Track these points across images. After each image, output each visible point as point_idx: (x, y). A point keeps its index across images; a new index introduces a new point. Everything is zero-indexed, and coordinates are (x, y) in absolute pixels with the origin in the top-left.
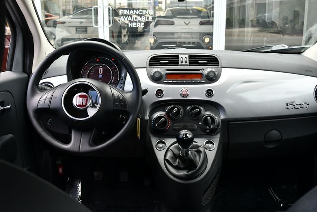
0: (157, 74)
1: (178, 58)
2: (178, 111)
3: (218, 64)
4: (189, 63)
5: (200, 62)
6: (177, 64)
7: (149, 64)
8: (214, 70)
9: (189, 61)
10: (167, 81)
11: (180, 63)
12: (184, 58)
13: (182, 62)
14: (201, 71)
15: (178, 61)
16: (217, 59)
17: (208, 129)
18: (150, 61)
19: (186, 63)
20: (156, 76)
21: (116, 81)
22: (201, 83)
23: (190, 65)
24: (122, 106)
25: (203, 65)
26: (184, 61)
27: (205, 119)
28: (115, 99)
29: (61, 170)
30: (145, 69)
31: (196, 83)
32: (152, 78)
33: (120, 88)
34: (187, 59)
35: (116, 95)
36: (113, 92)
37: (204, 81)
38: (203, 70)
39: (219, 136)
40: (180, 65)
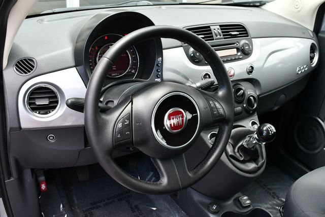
0: (198, 54)
1: (210, 30)
3: (247, 33)
4: (224, 35)
6: (212, 38)
8: (247, 42)
9: (223, 32)
11: (215, 37)
12: (216, 29)
13: (216, 35)
14: (235, 45)
15: (211, 33)
16: (244, 28)
17: (251, 110)
19: (220, 35)
20: (197, 57)
21: (135, 64)
22: (239, 59)
23: (225, 38)
24: (221, 115)
25: (235, 36)
26: (218, 34)
27: (249, 99)
28: (212, 108)
29: (43, 187)
30: (182, 48)
31: (236, 60)
32: (193, 60)
33: (158, 78)
34: (220, 31)
35: (211, 102)
36: (206, 99)
37: (241, 57)
38: (237, 43)
39: (256, 114)
40: (216, 39)
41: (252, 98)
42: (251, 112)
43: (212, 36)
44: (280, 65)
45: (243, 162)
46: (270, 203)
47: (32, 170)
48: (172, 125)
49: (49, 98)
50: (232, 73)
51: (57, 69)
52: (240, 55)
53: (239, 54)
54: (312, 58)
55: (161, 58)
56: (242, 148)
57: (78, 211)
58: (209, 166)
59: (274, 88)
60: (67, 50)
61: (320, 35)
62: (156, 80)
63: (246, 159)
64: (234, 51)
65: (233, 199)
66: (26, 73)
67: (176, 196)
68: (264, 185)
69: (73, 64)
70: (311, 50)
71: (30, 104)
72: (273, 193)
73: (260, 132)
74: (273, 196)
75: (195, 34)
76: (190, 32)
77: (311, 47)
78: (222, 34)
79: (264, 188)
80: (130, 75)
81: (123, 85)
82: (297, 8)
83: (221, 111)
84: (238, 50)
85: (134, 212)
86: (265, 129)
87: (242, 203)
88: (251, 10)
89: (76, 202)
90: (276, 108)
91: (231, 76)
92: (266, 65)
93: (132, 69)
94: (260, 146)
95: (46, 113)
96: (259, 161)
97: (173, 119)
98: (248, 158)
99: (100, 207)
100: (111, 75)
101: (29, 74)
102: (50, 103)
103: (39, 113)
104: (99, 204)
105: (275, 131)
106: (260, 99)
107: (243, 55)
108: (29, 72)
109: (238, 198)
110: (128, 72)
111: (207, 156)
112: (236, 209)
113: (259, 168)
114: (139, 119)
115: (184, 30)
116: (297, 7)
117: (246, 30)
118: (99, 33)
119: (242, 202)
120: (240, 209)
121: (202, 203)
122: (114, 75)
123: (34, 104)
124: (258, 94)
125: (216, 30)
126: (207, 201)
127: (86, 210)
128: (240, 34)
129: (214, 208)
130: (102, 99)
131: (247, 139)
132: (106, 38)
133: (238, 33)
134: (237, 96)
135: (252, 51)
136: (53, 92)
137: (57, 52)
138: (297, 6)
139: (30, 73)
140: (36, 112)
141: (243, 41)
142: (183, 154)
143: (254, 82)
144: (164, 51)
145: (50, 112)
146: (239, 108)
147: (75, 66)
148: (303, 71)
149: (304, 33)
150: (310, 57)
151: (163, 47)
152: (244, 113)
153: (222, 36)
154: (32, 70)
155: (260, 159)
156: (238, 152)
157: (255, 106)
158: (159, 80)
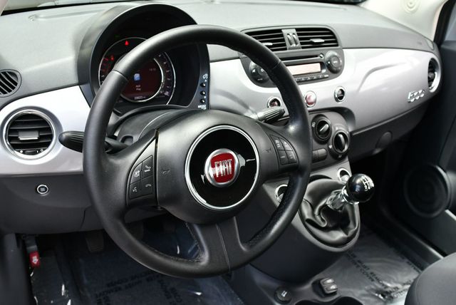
1: (282, 35)
3: (336, 41)
4: (302, 43)
6: (284, 47)
8: (336, 54)
9: (300, 39)
11: (288, 45)
13: (291, 43)
14: (319, 58)
15: (283, 40)
16: (331, 33)
17: (340, 154)
19: (296, 44)
20: (261, 74)
21: (168, 83)
22: (323, 79)
23: (303, 48)
24: (292, 161)
25: (319, 45)
26: (293, 41)
27: (337, 138)
28: (278, 151)
29: (35, 260)
30: (239, 60)
31: (318, 80)
32: (255, 78)
33: (202, 103)
34: (296, 37)
35: (277, 141)
36: (270, 137)
37: (327, 76)
38: (322, 55)
39: (347, 159)
40: (290, 49)
41: (341, 136)
42: (340, 156)
43: (285, 45)
44: (384, 89)
45: (326, 230)
46: (366, 287)
47: (18, 236)
48: (217, 175)
49: (39, 130)
50: (312, 99)
51: (50, 88)
52: (325, 74)
53: (324, 71)
54: (431, 80)
55: (206, 75)
56: (325, 209)
57: (89, 295)
58: (272, 237)
59: (374, 123)
60: (66, 60)
61: (443, 46)
62: (199, 107)
63: (330, 226)
64: (316, 67)
65: (312, 282)
66: (5, 93)
67: (230, 276)
68: (359, 261)
69: (75, 80)
70: (429, 68)
71: (10, 139)
72: (372, 273)
73: (350, 186)
74: (370, 278)
75: (257, 41)
76: (250, 37)
77: (430, 63)
78: (299, 41)
79: (358, 266)
80: (161, 99)
81: (149, 114)
82: (411, 8)
83: (292, 155)
84: (323, 65)
85: (169, 297)
86: (358, 181)
87: (325, 289)
88: (345, 9)
89: (85, 281)
90: (377, 151)
91: (311, 103)
93: (165, 89)
94: (352, 207)
95: (34, 153)
96: (349, 229)
97: (218, 165)
98: (334, 224)
99: (120, 289)
100: (133, 99)
101: (9, 94)
102: (40, 138)
103: (24, 153)
104: (119, 285)
105: (373, 185)
106: (354, 139)
107: (329, 72)
108: (10, 91)
109: (319, 280)
110: (159, 94)
111: (270, 221)
112: (315, 298)
113: (349, 239)
114: (167, 165)
115: (243, 34)
116: (411, 6)
117: (334, 37)
118: (117, 36)
119: (325, 287)
120: (321, 297)
121: (267, 288)
122: (138, 98)
123: (17, 139)
124: (350, 130)
125: (290, 35)
126: (273, 284)
127: (100, 294)
128: (325, 42)
129: (284, 295)
130: (116, 134)
131: (333, 196)
132: (127, 43)
133: (323, 41)
134: (320, 133)
135: (342, 67)
136: (44, 122)
137: (52, 63)
138: (411, 3)
139: (11, 93)
140: (19, 151)
141: (330, 53)
142: (235, 218)
143: (345, 113)
144: (211, 64)
145: (40, 152)
146: (321, 151)
147: (79, 84)
148: (417, 98)
149: (420, 44)
150: (429, 78)
151: (211, 58)
152: (330, 158)
153: (299, 45)
154: (13, 88)
155: (351, 225)
156: (319, 214)
157: (346, 148)
158: (204, 107)
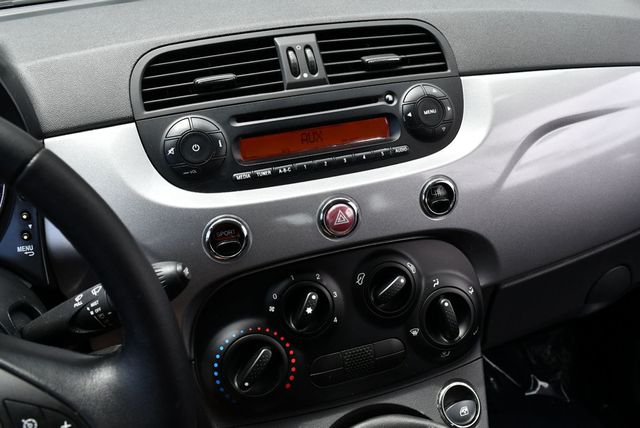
0: (196, 148)
1: (275, 52)
2: (323, 302)
3: (441, 58)
4: (329, 70)
5: (369, 59)
6: (274, 81)
7: (145, 96)
8: (434, 91)
9: (325, 58)
10: (247, 175)
11: (288, 77)
12: (299, 48)
13: (295, 71)
14: (382, 102)
15: (277, 64)
16: (428, 36)
17: (445, 348)
18: (144, 83)
19: (313, 70)
20: (190, 158)
22: (391, 158)
23: (333, 81)
25: (385, 70)
27: (433, 309)
30: (132, 126)
31: (375, 161)
32: (176, 169)
33: (26, 242)
34: (314, 54)
37: (403, 149)
38: (390, 97)
39: (478, 354)
40: (292, 86)
41: (446, 303)
42: (446, 354)
43: (279, 76)
50: (345, 218)
52: (399, 143)
53: (394, 137)
62: (20, 249)
78: (321, 65)
84: (395, 123)
90: (595, 307)
91: (342, 227)
92: (517, 178)
107: (412, 139)
124: (483, 284)
125: (296, 49)
133: (395, 58)
134: (379, 300)
146: (390, 344)
152: (415, 361)
153: (320, 74)
